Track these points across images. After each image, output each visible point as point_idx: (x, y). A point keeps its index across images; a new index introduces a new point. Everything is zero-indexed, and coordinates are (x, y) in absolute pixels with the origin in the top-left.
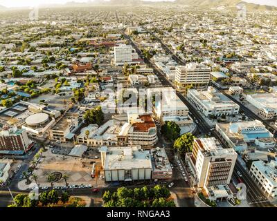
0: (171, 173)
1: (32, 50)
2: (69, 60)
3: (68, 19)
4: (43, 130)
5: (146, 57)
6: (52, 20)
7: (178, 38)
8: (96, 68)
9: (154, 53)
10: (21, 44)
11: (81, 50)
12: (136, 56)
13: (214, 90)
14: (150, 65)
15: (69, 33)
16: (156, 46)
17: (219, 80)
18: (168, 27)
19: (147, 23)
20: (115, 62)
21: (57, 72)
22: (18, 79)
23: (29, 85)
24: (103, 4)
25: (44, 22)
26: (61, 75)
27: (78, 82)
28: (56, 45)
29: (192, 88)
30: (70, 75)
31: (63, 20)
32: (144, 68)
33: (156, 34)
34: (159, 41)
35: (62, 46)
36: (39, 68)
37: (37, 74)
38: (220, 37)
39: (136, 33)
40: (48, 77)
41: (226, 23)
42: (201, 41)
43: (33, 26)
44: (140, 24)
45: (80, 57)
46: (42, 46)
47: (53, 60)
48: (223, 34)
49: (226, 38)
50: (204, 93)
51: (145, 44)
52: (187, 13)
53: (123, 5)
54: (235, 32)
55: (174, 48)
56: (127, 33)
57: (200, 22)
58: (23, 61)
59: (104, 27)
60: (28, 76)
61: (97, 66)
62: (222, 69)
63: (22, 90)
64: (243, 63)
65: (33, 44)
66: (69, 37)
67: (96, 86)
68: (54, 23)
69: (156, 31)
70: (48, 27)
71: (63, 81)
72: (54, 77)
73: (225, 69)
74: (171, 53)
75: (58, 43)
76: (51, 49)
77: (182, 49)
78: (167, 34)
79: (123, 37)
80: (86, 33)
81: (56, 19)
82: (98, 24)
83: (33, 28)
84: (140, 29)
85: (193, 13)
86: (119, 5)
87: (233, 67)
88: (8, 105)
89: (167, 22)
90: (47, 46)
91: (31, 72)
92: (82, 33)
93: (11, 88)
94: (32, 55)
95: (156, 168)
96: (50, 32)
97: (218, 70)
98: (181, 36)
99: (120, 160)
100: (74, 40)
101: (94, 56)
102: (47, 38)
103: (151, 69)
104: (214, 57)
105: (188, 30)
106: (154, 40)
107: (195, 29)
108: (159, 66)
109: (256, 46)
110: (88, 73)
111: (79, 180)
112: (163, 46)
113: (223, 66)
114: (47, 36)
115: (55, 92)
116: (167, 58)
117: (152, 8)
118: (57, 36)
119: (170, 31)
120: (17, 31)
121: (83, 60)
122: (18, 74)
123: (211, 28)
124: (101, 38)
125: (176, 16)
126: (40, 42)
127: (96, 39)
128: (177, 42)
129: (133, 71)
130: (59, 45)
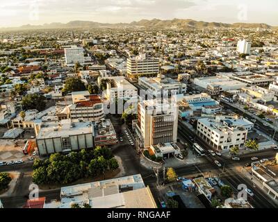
0: (115, 137)
2: (16, 65)
5: (101, 59)
9: (108, 56)
12: (89, 58)
13: (163, 76)
16: (111, 52)
20: (66, 64)
26: (4, 76)
27: (23, 79)
29: (142, 76)
30: (14, 75)
32: (96, 66)
33: (112, 45)
34: (114, 49)
35: (10, 56)
39: (91, 44)
42: (154, 48)
44: (96, 39)
45: (28, 62)
50: (154, 79)
51: (99, 51)
55: (128, 53)
56: (83, 45)
59: (58, 41)
62: (172, 64)
64: (192, 60)
66: (20, 49)
67: (41, 81)
69: (111, 43)
71: (5, 80)
73: (176, 65)
75: (6, 53)
77: (136, 54)
78: (122, 45)
80: (38, 45)
82: (53, 40)
84: (95, 41)
86: (76, 27)
87: (182, 63)
89: (123, 37)
92: (33, 46)
95: (99, 134)
97: (167, 64)
98: (135, 46)
99: (56, 130)
100: (24, 51)
101: (44, 61)
103: (104, 67)
104: (166, 57)
105: (143, 42)
106: (109, 48)
108: (112, 65)
111: (9, 158)
112: (118, 53)
113: (173, 62)
116: (122, 59)
119: (125, 43)
121: (31, 64)
124: (54, 49)
125: (132, 34)
127: (49, 49)
128: (131, 50)
129: (85, 69)
130: (6, 55)
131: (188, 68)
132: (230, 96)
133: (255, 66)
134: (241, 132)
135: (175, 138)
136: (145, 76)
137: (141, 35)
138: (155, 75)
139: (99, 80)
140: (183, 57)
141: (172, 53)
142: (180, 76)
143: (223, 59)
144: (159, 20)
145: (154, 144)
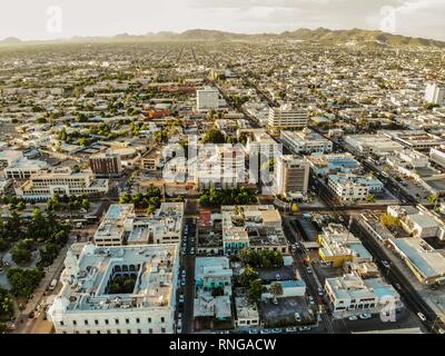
1: (90, 95)
2: (141, 106)
3: (125, 59)
4: (132, 162)
5: (236, 103)
6: (101, 60)
7: (280, 84)
8: (175, 114)
9: (246, 99)
10: (71, 89)
11: (153, 96)
12: (224, 102)
13: (310, 131)
14: (240, 111)
15: (132, 77)
16: (249, 92)
17: (320, 124)
18: (267, 70)
19: (239, 65)
20: (197, 109)
21: (131, 118)
22: (85, 124)
23: (102, 128)
24: (172, 37)
25: (91, 63)
26: (135, 120)
27: (158, 126)
28: (119, 91)
29: (285, 130)
30: (145, 120)
31: (116, 60)
32: (233, 113)
33: (250, 79)
34: (254, 86)
35: (127, 92)
36: (106, 114)
37: (106, 120)
38: (337, 81)
39: (223, 77)
40: (121, 122)
41: (352, 64)
42: (310, 86)
43: (77, 68)
44: (229, 67)
45: (153, 103)
46: (101, 92)
47: (121, 105)
48: (343, 77)
49: (345, 82)
50: (298, 134)
51: (234, 89)
52: (298, 51)
53: (202, 40)
54: (361, 75)
55: (272, 94)
56: (211, 78)
57: (314, 63)
58: (83, 107)
59: (178, 70)
60: (96, 121)
61: (177, 112)
62: (327, 114)
63: (96, 133)
64: (355, 109)
65: (89, 89)
66: (133, 81)
67: (179, 129)
68: (106, 64)
69: (250, 75)
70: (100, 69)
71: (140, 125)
72: (128, 122)
73: (332, 116)
74: (268, 100)
75: (121, 88)
76: (113, 95)
77: (283, 95)
78: (265, 78)
79: (206, 82)
80: (155, 76)
81: (107, 59)
82: (170, 66)
83: (78, 71)
84: (228, 73)
85: (307, 51)
86: (196, 40)
87: (341, 113)
88: (86, 144)
89: (267, 63)
90: (107, 92)
91: (98, 118)
92: (149, 78)
93: (83, 131)
94: (91, 101)
96: (105, 75)
97: (320, 115)
98: (283, 81)
100: (140, 85)
101: (171, 102)
102: (104, 83)
103: (242, 115)
104: (322, 103)
105: (294, 74)
106: (247, 85)
107: (305, 72)
108: (251, 112)
109: (382, 91)
110: (166, 119)
112: (258, 92)
113: (329, 112)
114: (103, 79)
115: (134, 134)
116: (263, 105)
117: (246, 44)
118: (116, 80)
119: (269, 75)
120: (57, 74)
121: (157, 106)
122: (83, 119)
123: (328, 71)
124: (176, 84)
125: (280, 56)
126: (96, 87)
127: (170, 84)
128: (277, 88)
129: (220, 117)
130: (122, 91)
131: (346, 121)
132: (377, 158)
133: (436, 123)
134: (363, 188)
135: (305, 188)
136: (289, 129)
137: (294, 59)
138: (301, 129)
139: (238, 132)
140: (345, 103)
141: (332, 96)
142: (331, 132)
143: (399, 110)
144: (328, 31)
145: (287, 191)
